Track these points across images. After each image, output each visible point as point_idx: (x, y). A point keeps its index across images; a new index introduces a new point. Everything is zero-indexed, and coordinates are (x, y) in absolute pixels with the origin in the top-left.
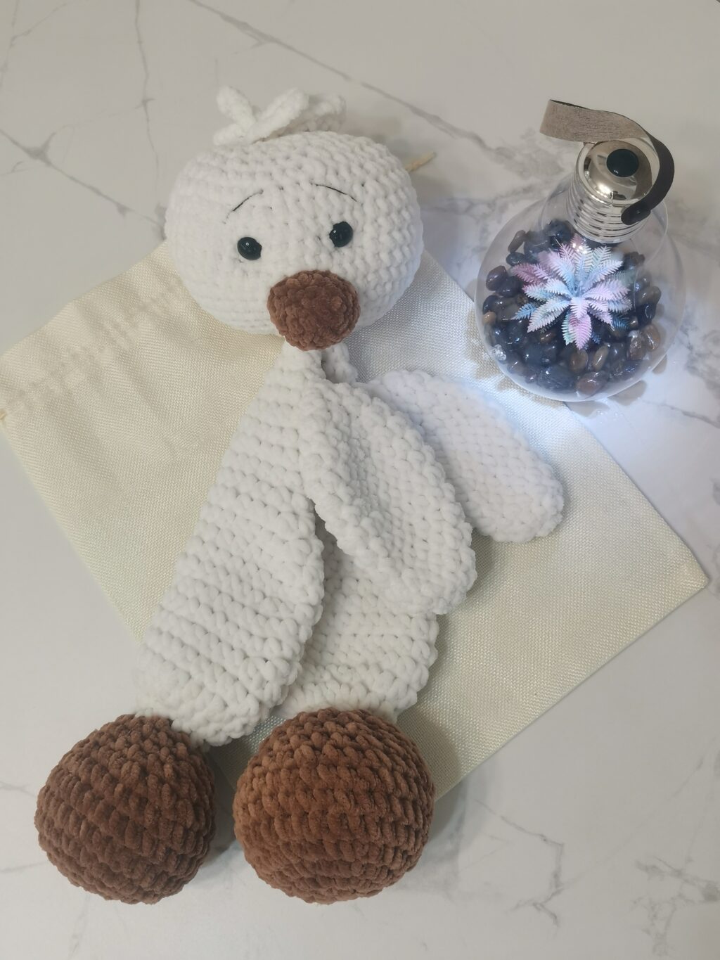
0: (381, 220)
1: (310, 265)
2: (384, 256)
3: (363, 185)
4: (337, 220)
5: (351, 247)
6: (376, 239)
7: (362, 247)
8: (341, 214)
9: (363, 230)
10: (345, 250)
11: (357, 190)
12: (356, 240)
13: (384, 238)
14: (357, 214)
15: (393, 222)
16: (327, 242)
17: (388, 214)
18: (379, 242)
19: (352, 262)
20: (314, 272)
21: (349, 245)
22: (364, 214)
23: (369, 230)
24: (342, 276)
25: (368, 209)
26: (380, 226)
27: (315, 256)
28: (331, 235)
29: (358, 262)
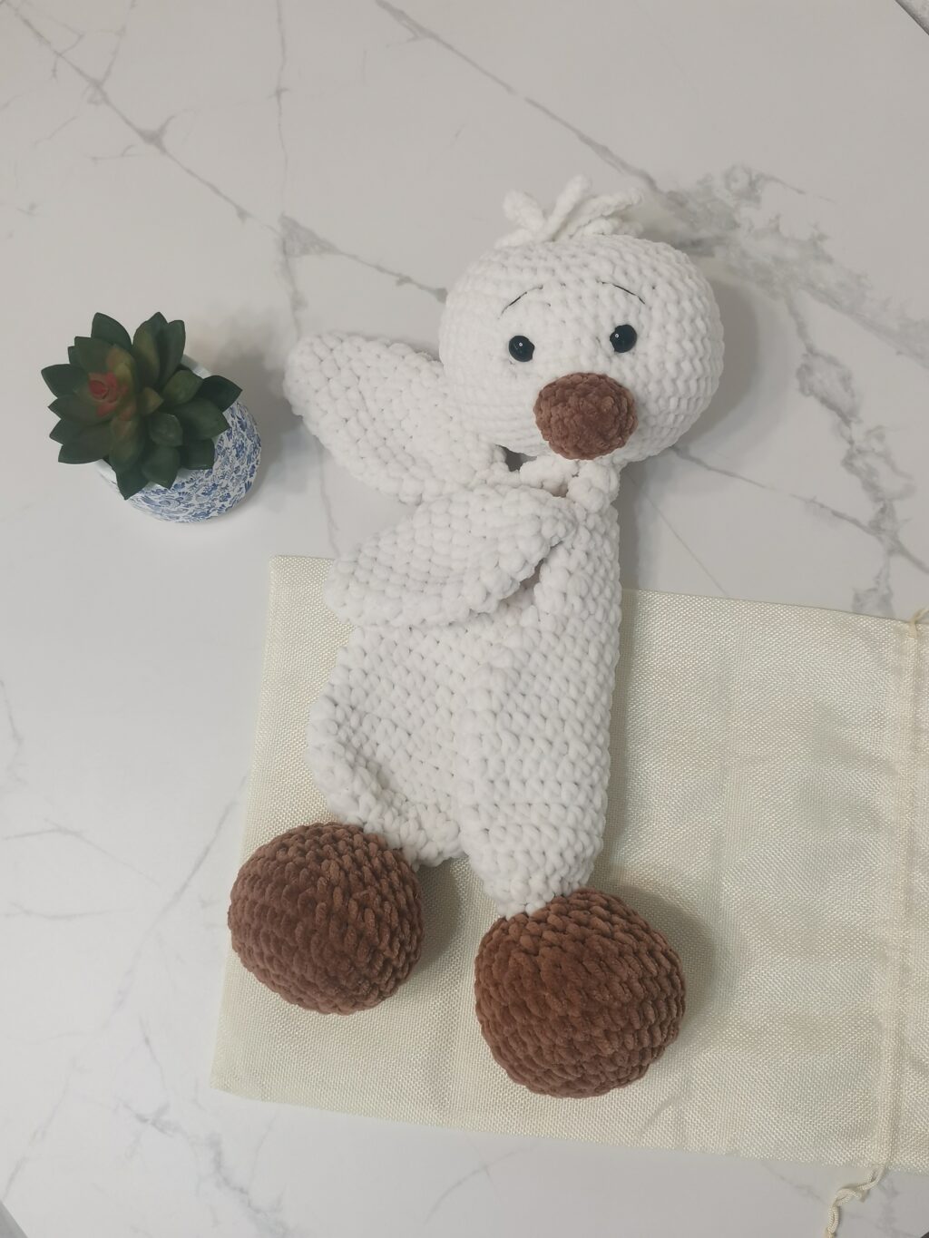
0: (671, 327)
1: (586, 366)
2: (670, 366)
3: (654, 288)
4: (620, 322)
5: (634, 354)
6: (662, 348)
7: (646, 354)
8: (626, 316)
9: (648, 337)
10: (626, 355)
11: (646, 293)
12: (640, 345)
13: (672, 346)
14: (643, 318)
15: (684, 331)
16: (607, 345)
17: (679, 321)
18: (666, 351)
19: (632, 369)
20: (589, 374)
21: (632, 351)
22: (651, 318)
23: (655, 336)
24: (620, 381)
25: (657, 314)
26: (668, 333)
27: (592, 357)
28: (612, 338)
29: (639, 369)
